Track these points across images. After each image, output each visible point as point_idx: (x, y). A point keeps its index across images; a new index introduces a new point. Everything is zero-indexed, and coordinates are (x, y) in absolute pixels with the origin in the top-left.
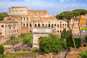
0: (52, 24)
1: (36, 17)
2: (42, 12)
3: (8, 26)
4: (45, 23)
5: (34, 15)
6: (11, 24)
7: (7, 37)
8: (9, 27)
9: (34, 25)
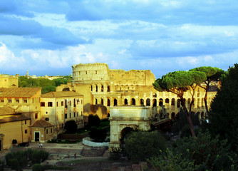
0: (161, 99)
1: (129, 84)
2: (142, 73)
3: (62, 105)
4: (145, 96)
5: (125, 81)
6: (68, 100)
7: (58, 127)
8: (64, 106)
9: (123, 100)
